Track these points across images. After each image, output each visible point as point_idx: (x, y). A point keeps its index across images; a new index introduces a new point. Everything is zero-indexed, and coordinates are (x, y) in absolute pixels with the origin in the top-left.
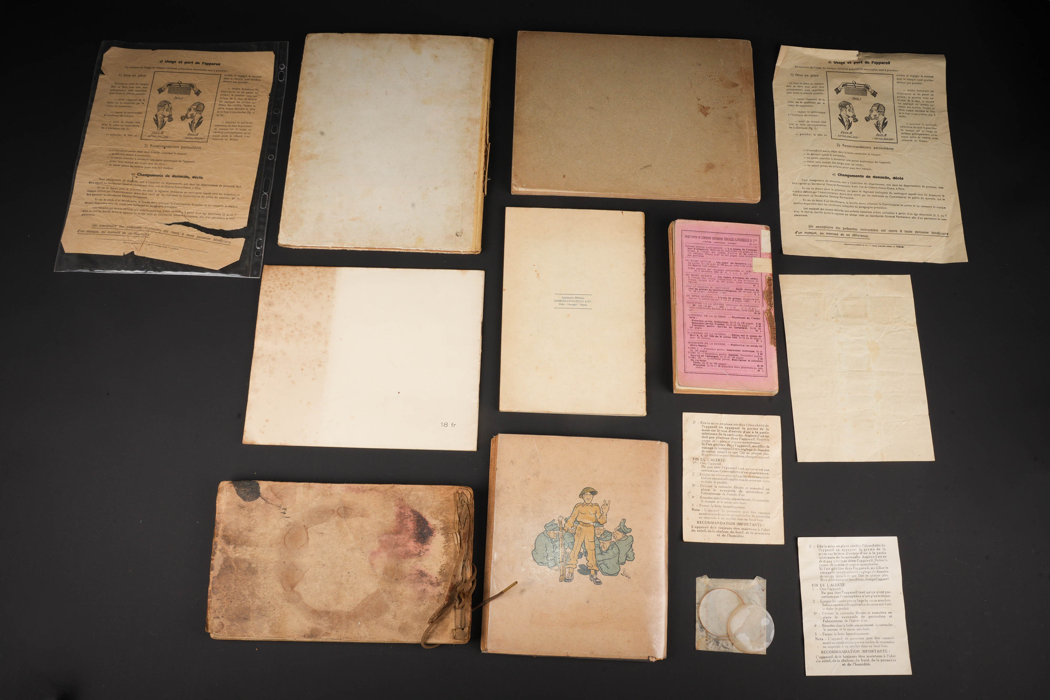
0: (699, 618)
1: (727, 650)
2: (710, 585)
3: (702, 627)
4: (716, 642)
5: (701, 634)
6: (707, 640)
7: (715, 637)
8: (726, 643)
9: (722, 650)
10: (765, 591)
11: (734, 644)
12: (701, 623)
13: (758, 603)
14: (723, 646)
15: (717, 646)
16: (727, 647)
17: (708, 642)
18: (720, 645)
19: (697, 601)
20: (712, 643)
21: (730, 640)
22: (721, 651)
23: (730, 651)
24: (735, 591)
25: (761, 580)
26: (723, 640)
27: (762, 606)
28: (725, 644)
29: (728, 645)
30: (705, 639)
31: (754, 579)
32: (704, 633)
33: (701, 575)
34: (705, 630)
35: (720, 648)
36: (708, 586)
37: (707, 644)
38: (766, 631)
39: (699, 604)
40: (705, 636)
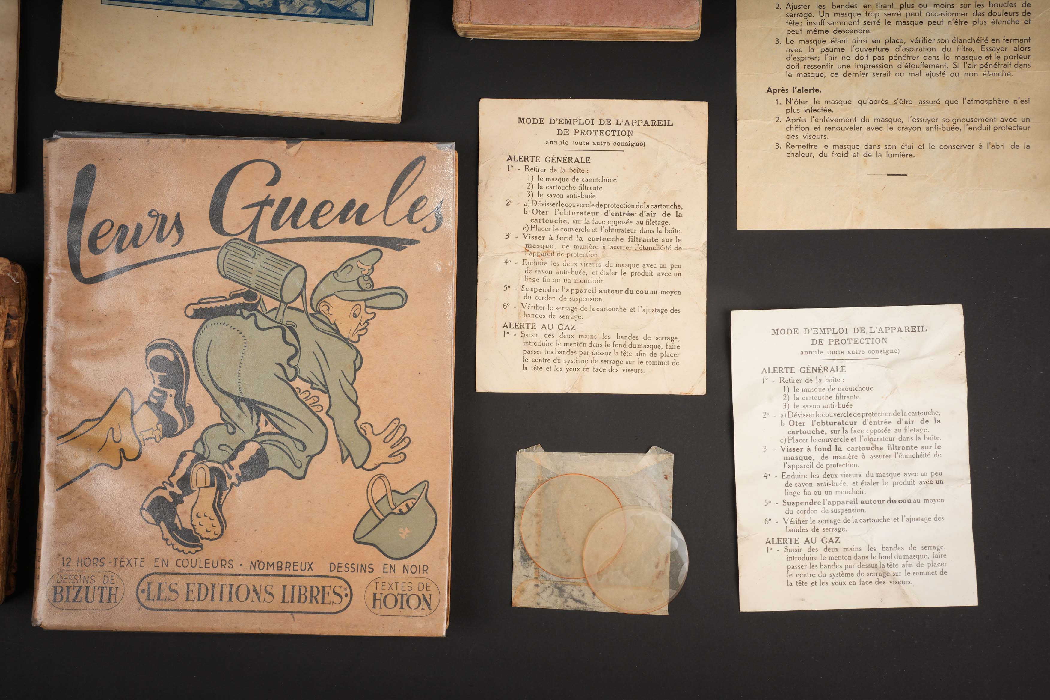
0: (521, 538)
1: (581, 607)
2: (549, 467)
3: (526, 558)
4: (559, 588)
5: (524, 572)
6: (537, 586)
7: (555, 579)
8: (580, 591)
9: (572, 605)
10: (671, 479)
11: (597, 593)
12: (524, 549)
13: (653, 504)
14: (572, 598)
15: (559, 599)
16: (581, 599)
17: (539, 590)
18: (566, 595)
19: (518, 503)
20: (549, 591)
21: (588, 584)
22: (568, 608)
23: (589, 608)
24: (602, 480)
25: (661, 455)
26: (574, 584)
27: (663, 512)
28: (576, 594)
29: (583, 595)
30: (533, 583)
31: (646, 452)
32: (531, 571)
33: (527, 445)
34: (534, 564)
35: (566, 601)
36: (542, 469)
37: (538, 594)
38: (668, 565)
39: (522, 508)
40: (533, 576)
